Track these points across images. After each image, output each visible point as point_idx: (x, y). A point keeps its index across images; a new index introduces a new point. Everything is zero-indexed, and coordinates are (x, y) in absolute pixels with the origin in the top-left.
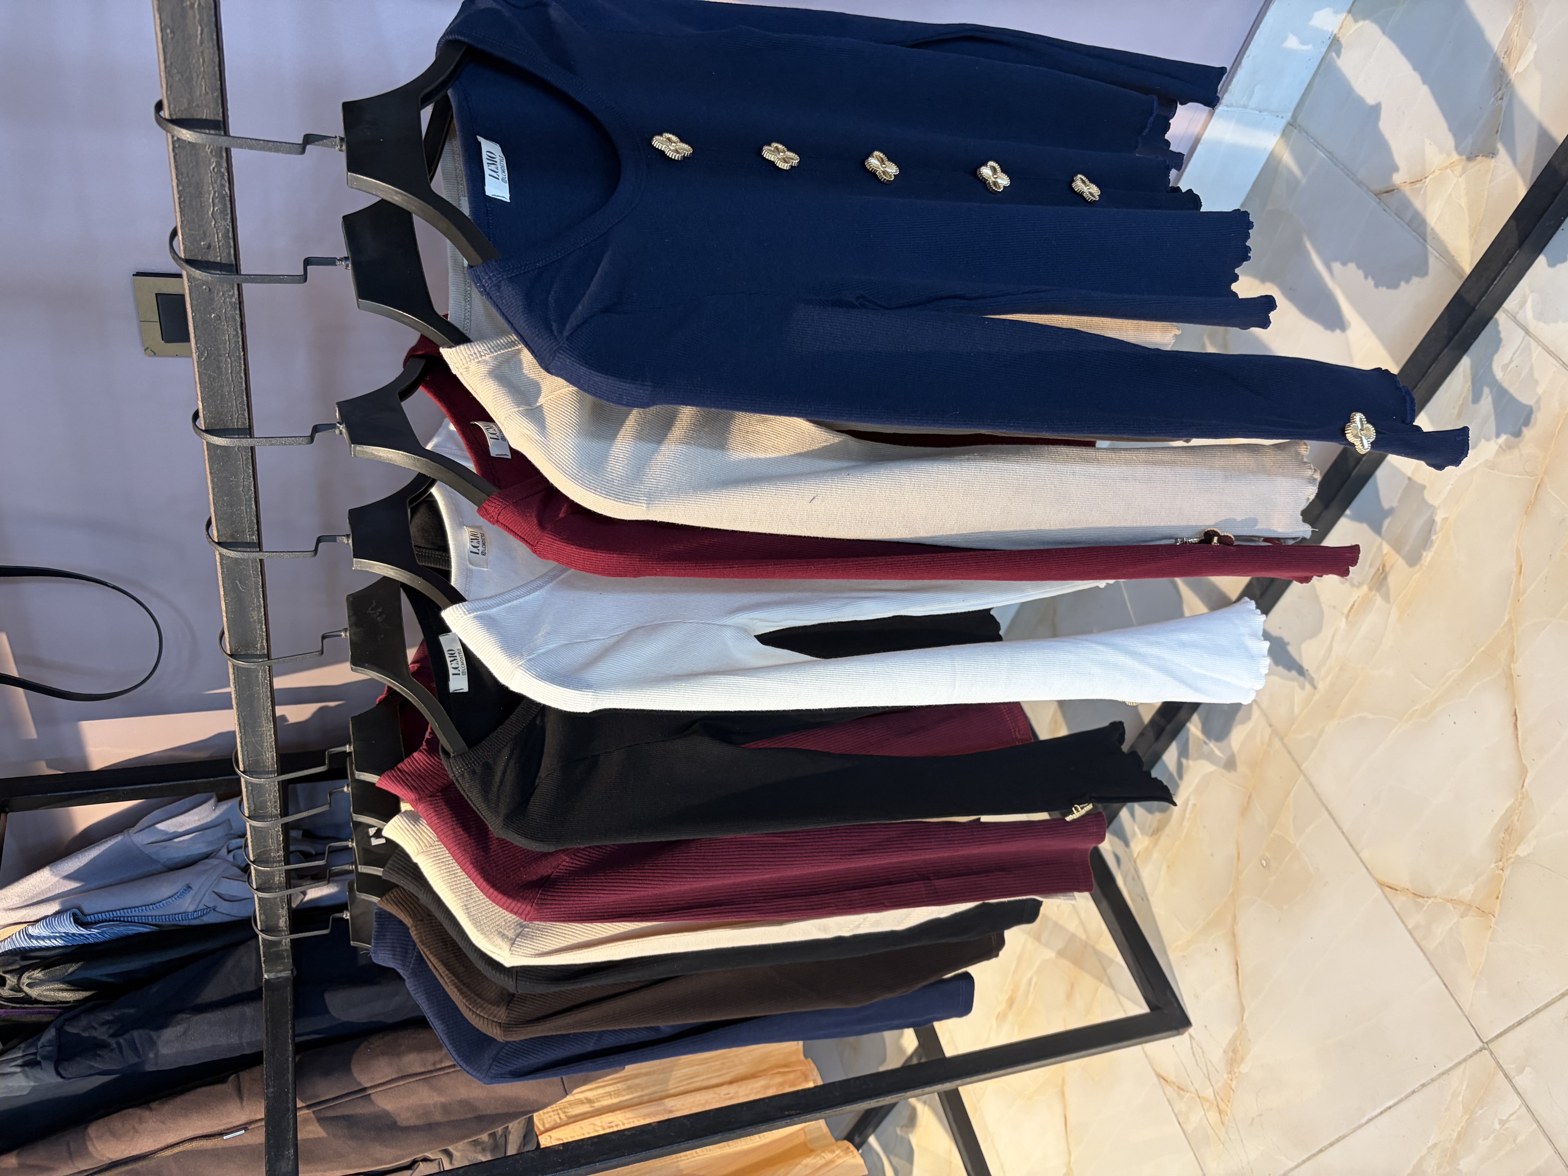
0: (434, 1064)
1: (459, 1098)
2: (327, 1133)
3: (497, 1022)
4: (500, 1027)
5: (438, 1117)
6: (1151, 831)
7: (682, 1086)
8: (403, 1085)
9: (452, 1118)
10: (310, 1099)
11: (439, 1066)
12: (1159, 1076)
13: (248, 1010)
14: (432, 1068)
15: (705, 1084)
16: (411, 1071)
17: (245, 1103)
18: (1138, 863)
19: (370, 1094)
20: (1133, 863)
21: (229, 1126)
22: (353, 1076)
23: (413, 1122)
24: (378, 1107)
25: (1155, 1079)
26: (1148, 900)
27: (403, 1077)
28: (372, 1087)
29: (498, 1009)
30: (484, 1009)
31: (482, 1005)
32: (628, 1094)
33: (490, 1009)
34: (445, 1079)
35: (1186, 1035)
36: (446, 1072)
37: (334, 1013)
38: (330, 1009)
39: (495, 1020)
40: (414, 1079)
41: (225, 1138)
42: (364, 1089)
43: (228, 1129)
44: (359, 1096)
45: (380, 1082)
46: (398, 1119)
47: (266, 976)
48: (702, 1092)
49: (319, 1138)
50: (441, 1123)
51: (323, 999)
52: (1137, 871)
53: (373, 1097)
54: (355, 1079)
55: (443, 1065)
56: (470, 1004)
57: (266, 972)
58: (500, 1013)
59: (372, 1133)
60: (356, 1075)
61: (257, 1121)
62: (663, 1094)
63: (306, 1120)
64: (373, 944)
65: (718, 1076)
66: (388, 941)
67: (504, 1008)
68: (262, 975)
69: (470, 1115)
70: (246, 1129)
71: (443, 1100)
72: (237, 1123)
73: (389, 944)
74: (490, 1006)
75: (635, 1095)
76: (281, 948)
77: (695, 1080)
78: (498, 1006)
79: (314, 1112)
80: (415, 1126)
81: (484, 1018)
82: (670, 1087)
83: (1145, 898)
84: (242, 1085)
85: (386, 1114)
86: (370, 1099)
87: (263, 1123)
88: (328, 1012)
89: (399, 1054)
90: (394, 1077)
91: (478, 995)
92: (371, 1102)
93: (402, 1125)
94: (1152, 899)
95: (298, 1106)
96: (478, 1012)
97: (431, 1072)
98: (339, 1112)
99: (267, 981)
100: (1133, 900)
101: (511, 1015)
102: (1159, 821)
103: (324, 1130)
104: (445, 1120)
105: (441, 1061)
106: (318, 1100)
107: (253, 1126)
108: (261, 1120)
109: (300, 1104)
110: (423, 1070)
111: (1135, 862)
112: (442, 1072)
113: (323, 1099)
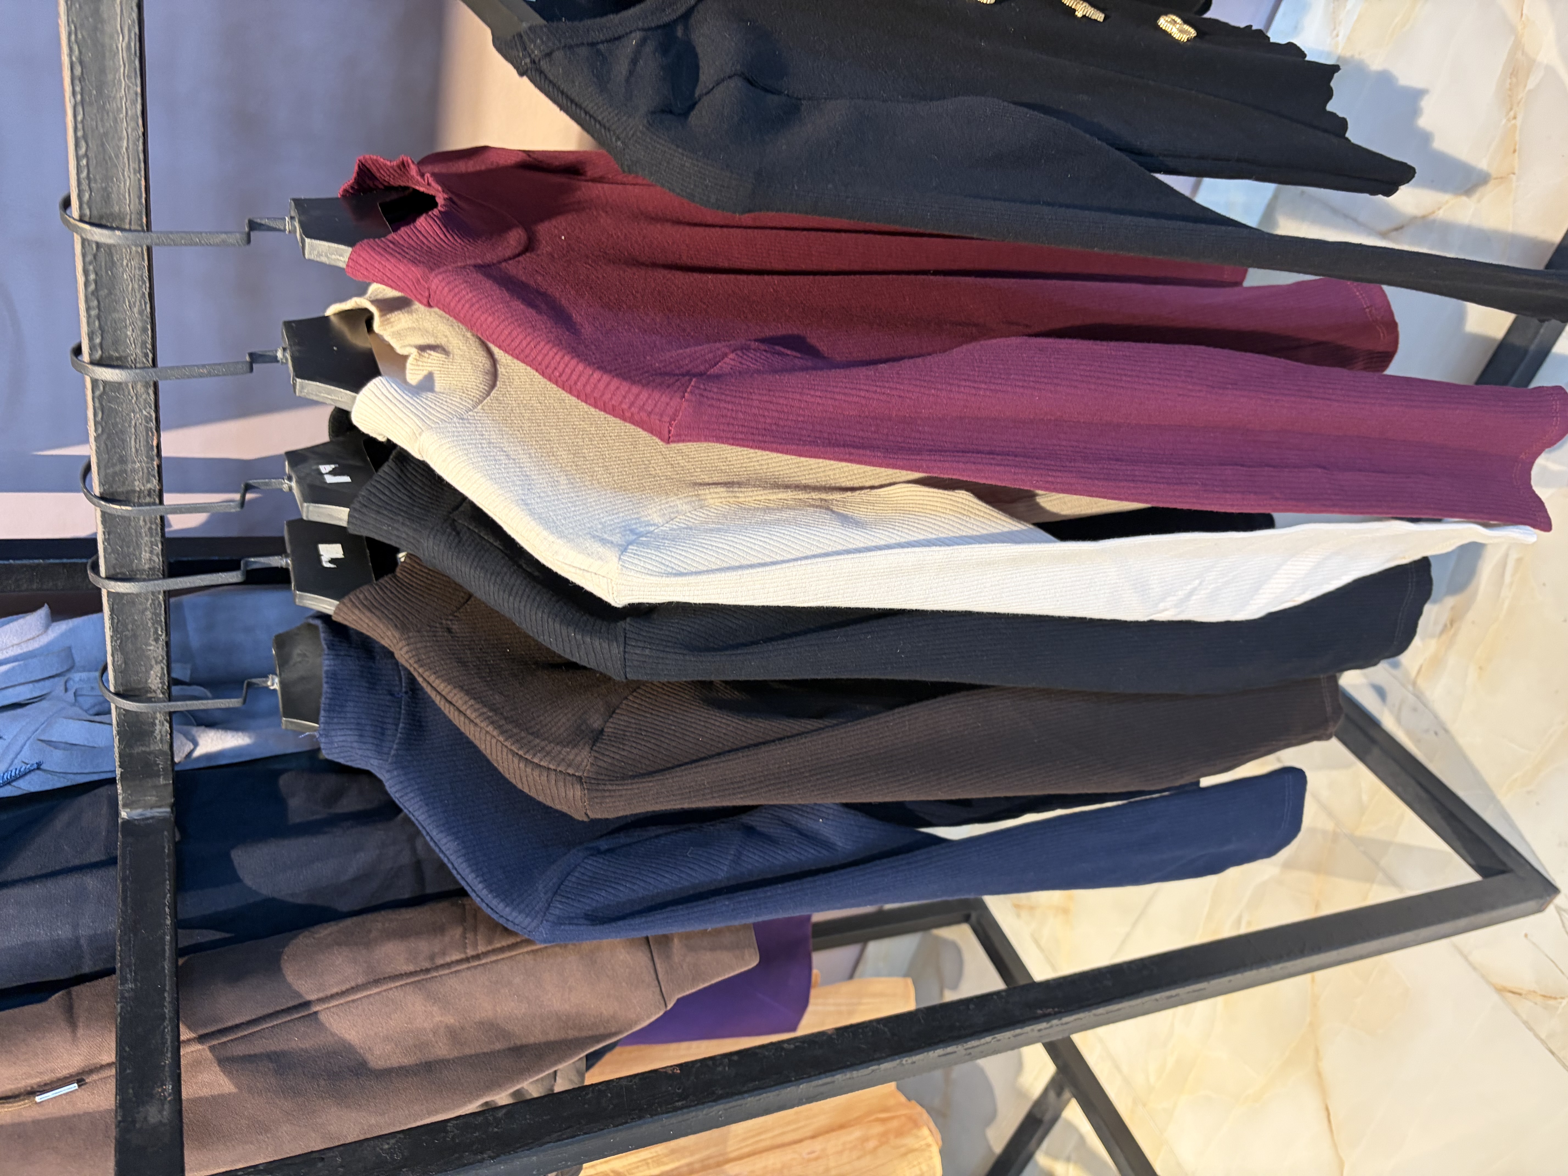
0: (432, 958)
1: (477, 1018)
2: (237, 1085)
3: (573, 775)
4: (582, 784)
5: (442, 1050)
6: (1440, 627)
7: (747, 1146)
8: (379, 993)
9: (467, 1051)
10: (205, 1025)
11: (440, 961)
12: (1501, 990)
13: (91, 882)
14: (427, 965)
15: (779, 1141)
16: (389, 970)
17: (80, 1032)
18: (1420, 682)
19: (316, 1013)
20: (1410, 688)
21: (47, 1078)
22: (285, 980)
23: (397, 1060)
24: (333, 1035)
25: (1495, 997)
26: (1446, 731)
27: (377, 982)
28: (321, 1000)
29: (576, 751)
30: (548, 753)
31: (543, 748)
32: (673, 1161)
33: (560, 752)
34: (453, 982)
35: (1551, 909)
36: (453, 969)
37: (248, 881)
38: (241, 873)
39: (571, 771)
40: (397, 984)
41: (38, 1099)
42: (307, 1004)
43: (46, 1085)
44: (296, 1016)
45: (335, 990)
46: (369, 1057)
47: (124, 814)
48: (778, 1150)
49: (222, 1096)
50: (448, 1061)
51: (230, 861)
52: (1419, 696)
53: (322, 1017)
54: (289, 986)
55: (448, 959)
56: (521, 748)
57: (125, 806)
58: (579, 758)
59: (322, 1083)
60: (290, 978)
61: (102, 1067)
62: (721, 1159)
63: (197, 1064)
64: (322, 719)
65: (794, 1130)
66: (349, 715)
67: (587, 748)
68: (117, 814)
69: (498, 1046)
70: (81, 1082)
71: (450, 1020)
72: (65, 1072)
73: (352, 720)
74: (559, 748)
75: (683, 1162)
76: (152, 748)
77: (763, 1137)
78: (575, 746)
79: (212, 1049)
80: (401, 1068)
81: (549, 769)
82: (729, 1150)
83: (1441, 729)
84: (76, 1006)
85: (347, 1048)
86: (317, 1019)
87: (113, 1071)
88: (238, 880)
89: (368, 944)
90: (360, 981)
91: (536, 735)
92: (321, 1026)
93: (377, 1067)
94: (1455, 728)
95: (183, 1037)
96: (536, 760)
97: (427, 971)
98: (258, 1047)
99: (126, 822)
100: (1417, 741)
101: (600, 763)
102: (1453, 608)
103: (231, 1079)
104: (456, 1054)
105: (444, 953)
106: (220, 1026)
107: (95, 1077)
108: (109, 1065)
109: (185, 1034)
110: (411, 968)
111: (1414, 684)
112: (447, 971)
113: (230, 1024)
